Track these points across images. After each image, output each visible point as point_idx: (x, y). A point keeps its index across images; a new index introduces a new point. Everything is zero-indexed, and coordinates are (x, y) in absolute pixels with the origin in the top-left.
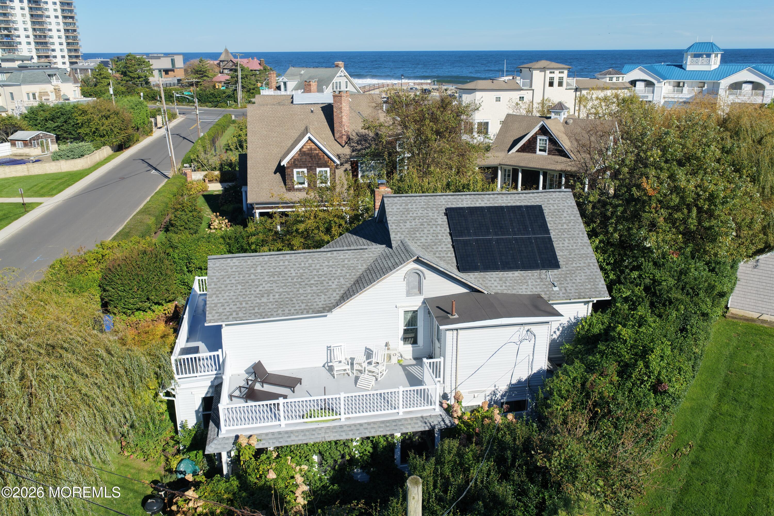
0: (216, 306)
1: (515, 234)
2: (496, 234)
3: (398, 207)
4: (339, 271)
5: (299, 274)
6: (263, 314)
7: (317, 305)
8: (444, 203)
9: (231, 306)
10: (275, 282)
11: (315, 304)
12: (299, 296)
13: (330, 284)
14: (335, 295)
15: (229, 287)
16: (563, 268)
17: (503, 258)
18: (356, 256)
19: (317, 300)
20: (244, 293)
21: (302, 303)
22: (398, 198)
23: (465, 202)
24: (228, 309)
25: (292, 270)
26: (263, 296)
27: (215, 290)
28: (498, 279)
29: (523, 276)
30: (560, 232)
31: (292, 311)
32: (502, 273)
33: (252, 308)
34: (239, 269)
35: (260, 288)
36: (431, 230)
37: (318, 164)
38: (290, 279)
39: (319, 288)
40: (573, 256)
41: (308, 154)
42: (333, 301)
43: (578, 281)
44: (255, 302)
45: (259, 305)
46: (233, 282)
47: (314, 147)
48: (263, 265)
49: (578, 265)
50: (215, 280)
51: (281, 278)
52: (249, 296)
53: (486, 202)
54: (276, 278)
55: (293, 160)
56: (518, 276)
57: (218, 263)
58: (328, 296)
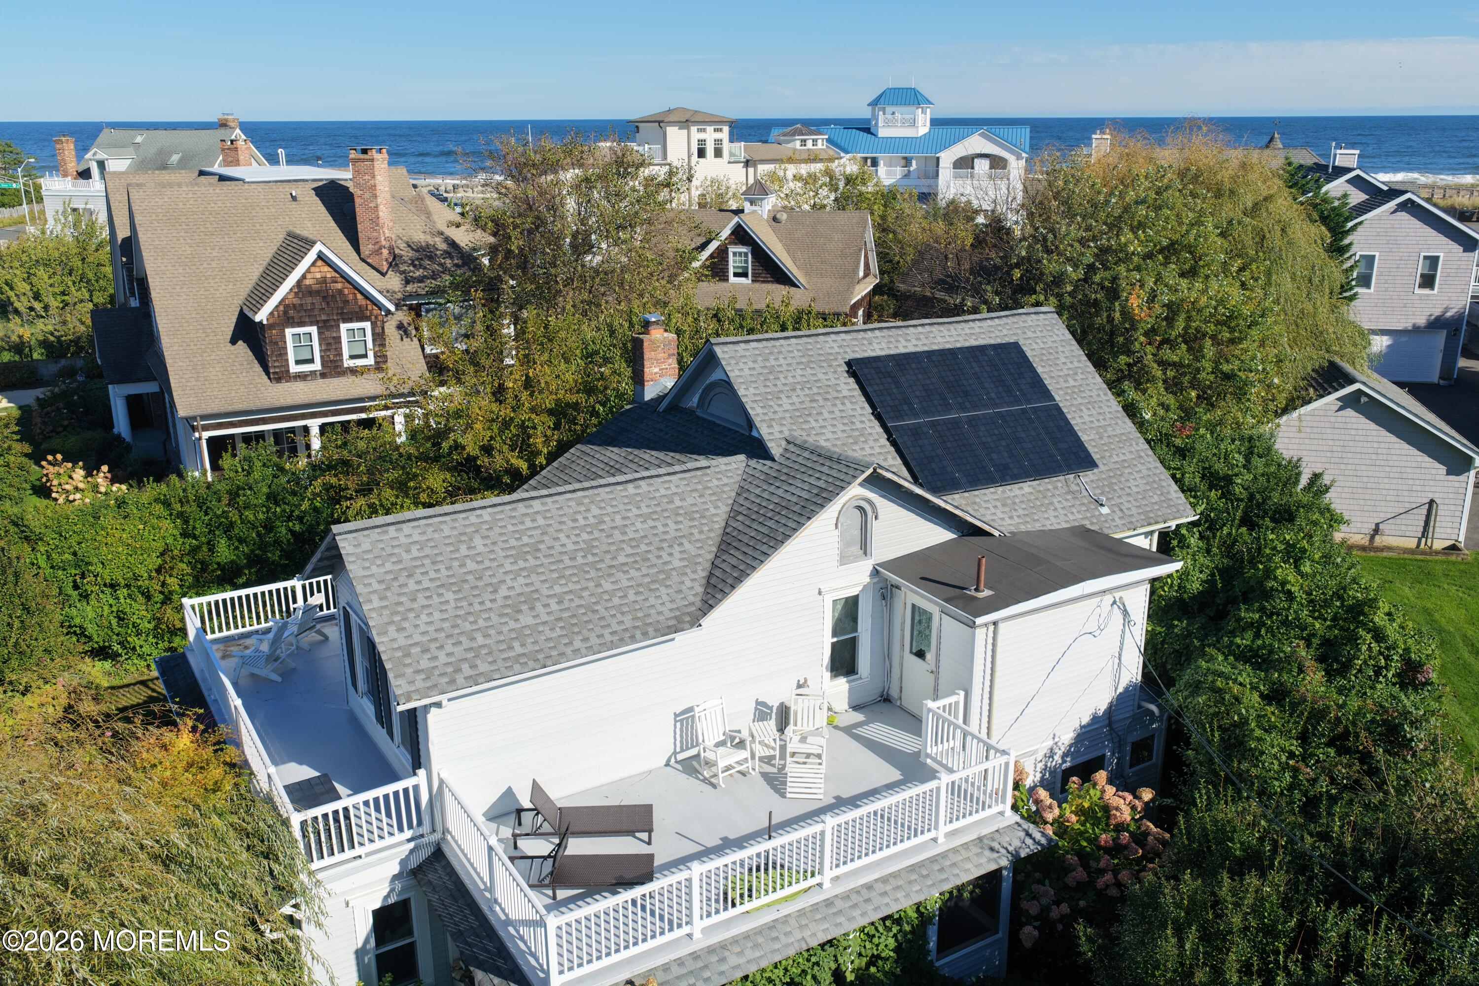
0: (408, 655)
1: (996, 405)
2: (964, 409)
3: (751, 365)
4: (673, 526)
5: (583, 546)
6: (541, 656)
7: (659, 613)
8: (837, 350)
9: (449, 648)
10: (533, 570)
11: (653, 611)
12: (606, 597)
13: (666, 558)
14: (688, 584)
15: (421, 601)
16: (1102, 467)
17: (994, 456)
18: (694, 487)
19: (652, 601)
20: (467, 609)
21: (623, 613)
22: (743, 345)
23: (875, 346)
24: (443, 658)
25: (561, 535)
26: (519, 611)
27: (386, 612)
28: (998, 504)
29: (1039, 491)
30: (1066, 394)
31: (608, 637)
32: (1000, 489)
33: (503, 646)
34: (428, 551)
35: (503, 591)
36: (836, 410)
37: (342, 313)
38: (565, 558)
39: (645, 571)
40: (1105, 440)
41: (318, 292)
42: (691, 599)
43: (1135, 489)
44: (505, 629)
45: (520, 635)
46: (426, 584)
47: (330, 274)
48: (486, 533)
49: (1122, 457)
50: (376, 586)
51: (546, 561)
52: (486, 616)
53: (914, 342)
54: (532, 562)
55: (282, 308)
56: (1031, 493)
57: (367, 541)
58: (675, 587)
